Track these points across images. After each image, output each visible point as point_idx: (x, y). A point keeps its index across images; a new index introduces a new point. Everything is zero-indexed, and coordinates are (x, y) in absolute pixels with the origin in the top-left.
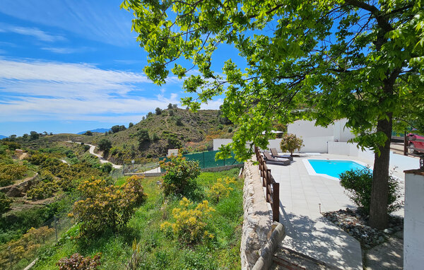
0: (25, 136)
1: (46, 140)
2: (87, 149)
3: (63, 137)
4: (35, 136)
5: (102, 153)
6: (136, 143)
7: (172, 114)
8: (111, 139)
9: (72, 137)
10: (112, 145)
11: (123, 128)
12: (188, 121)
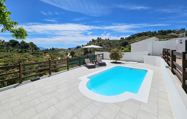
0: (51, 49)
1: (56, 51)
2: (67, 54)
3: (61, 50)
4: (53, 49)
5: (71, 56)
6: (83, 53)
7: (98, 42)
8: (75, 51)
9: (64, 50)
10: (75, 53)
11: (80, 47)
12: (105, 45)
